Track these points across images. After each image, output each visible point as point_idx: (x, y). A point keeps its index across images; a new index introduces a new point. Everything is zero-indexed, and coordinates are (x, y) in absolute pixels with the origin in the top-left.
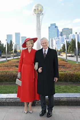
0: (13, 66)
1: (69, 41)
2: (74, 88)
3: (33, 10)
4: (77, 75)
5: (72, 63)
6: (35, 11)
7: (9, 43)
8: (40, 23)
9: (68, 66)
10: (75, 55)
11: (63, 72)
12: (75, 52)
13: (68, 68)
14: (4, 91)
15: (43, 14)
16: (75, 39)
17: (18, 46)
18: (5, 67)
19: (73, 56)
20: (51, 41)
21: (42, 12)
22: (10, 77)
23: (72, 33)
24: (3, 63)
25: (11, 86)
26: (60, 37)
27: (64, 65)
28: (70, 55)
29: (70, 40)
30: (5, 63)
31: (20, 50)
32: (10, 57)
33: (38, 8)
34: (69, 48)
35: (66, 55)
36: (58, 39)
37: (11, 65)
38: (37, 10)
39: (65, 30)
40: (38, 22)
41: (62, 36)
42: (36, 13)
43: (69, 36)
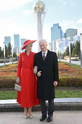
0: (13, 71)
1: (73, 44)
2: (76, 93)
3: (34, 8)
4: (80, 79)
5: (76, 67)
6: (36, 9)
7: (7, 46)
8: (42, 22)
9: (71, 71)
11: (65, 76)
12: (80, 55)
13: (71, 72)
14: (3, 97)
15: (44, 12)
16: (80, 41)
17: (17, 49)
18: (3, 72)
19: (78, 60)
20: (54, 44)
21: (43, 10)
22: (9, 82)
23: (77, 35)
24: (1, 68)
25: (10, 92)
26: (64, 39)
27: (67, 70)
28: (74, 58)
29: (74, 42)
30: (3, 68)
31: (19, 54)
32: (9, 62)
33: (38, 6)
34: (73, 51)
35: (70, 58)
36: (61, 41)
37: (10, 70)
38: (38, 8)
39: (69, 31)
40: (40, 21)
41: (66, 38)
42: (37, 11)
43: (74, 37)
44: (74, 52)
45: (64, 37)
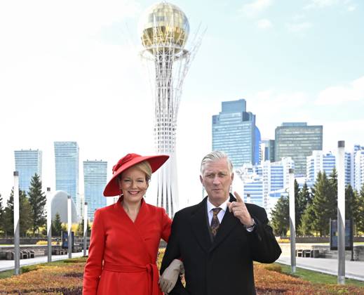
0: (52, 290)
1: (306, 186)
3: (142, 35)
5: (319, 282)
6: (151, 37)
7: (27, 189)
8: (174, 94)
10: (333, 248)
12: (333, 234)
15: (185, 52)
16: (334, 176)
17: (69, 201)
19: (325, 252)
21: (180, 43)
23: (321, 148)
24: (4, 280)
26: (265, 165)
28: (308, 247)
29: (309, 180)
30: (10, 280)
31: (76, 226)
32: (32, 256)
33: (161, 24)
34: (306, 216)
35: (292, 247)
36: (255, 173)
37: (41, 287)
38: (161, 34)
39: (287, 132)
40: (165, 89)
41: (273, 160)
42: (153, 46)
43: (309, 158)
44: (308, 222)
45: (266, 159)
